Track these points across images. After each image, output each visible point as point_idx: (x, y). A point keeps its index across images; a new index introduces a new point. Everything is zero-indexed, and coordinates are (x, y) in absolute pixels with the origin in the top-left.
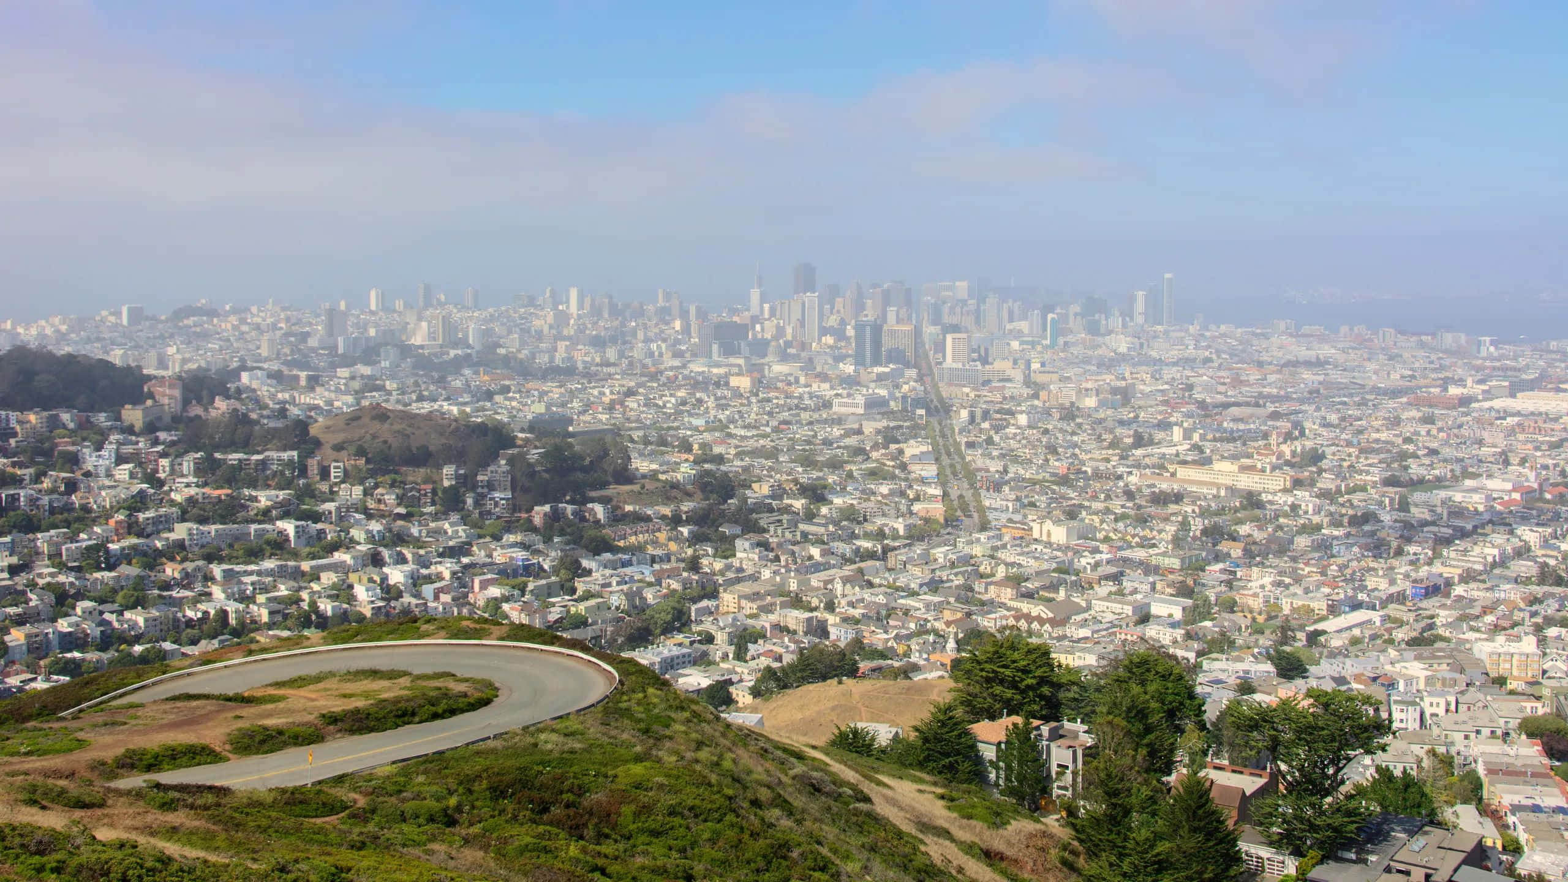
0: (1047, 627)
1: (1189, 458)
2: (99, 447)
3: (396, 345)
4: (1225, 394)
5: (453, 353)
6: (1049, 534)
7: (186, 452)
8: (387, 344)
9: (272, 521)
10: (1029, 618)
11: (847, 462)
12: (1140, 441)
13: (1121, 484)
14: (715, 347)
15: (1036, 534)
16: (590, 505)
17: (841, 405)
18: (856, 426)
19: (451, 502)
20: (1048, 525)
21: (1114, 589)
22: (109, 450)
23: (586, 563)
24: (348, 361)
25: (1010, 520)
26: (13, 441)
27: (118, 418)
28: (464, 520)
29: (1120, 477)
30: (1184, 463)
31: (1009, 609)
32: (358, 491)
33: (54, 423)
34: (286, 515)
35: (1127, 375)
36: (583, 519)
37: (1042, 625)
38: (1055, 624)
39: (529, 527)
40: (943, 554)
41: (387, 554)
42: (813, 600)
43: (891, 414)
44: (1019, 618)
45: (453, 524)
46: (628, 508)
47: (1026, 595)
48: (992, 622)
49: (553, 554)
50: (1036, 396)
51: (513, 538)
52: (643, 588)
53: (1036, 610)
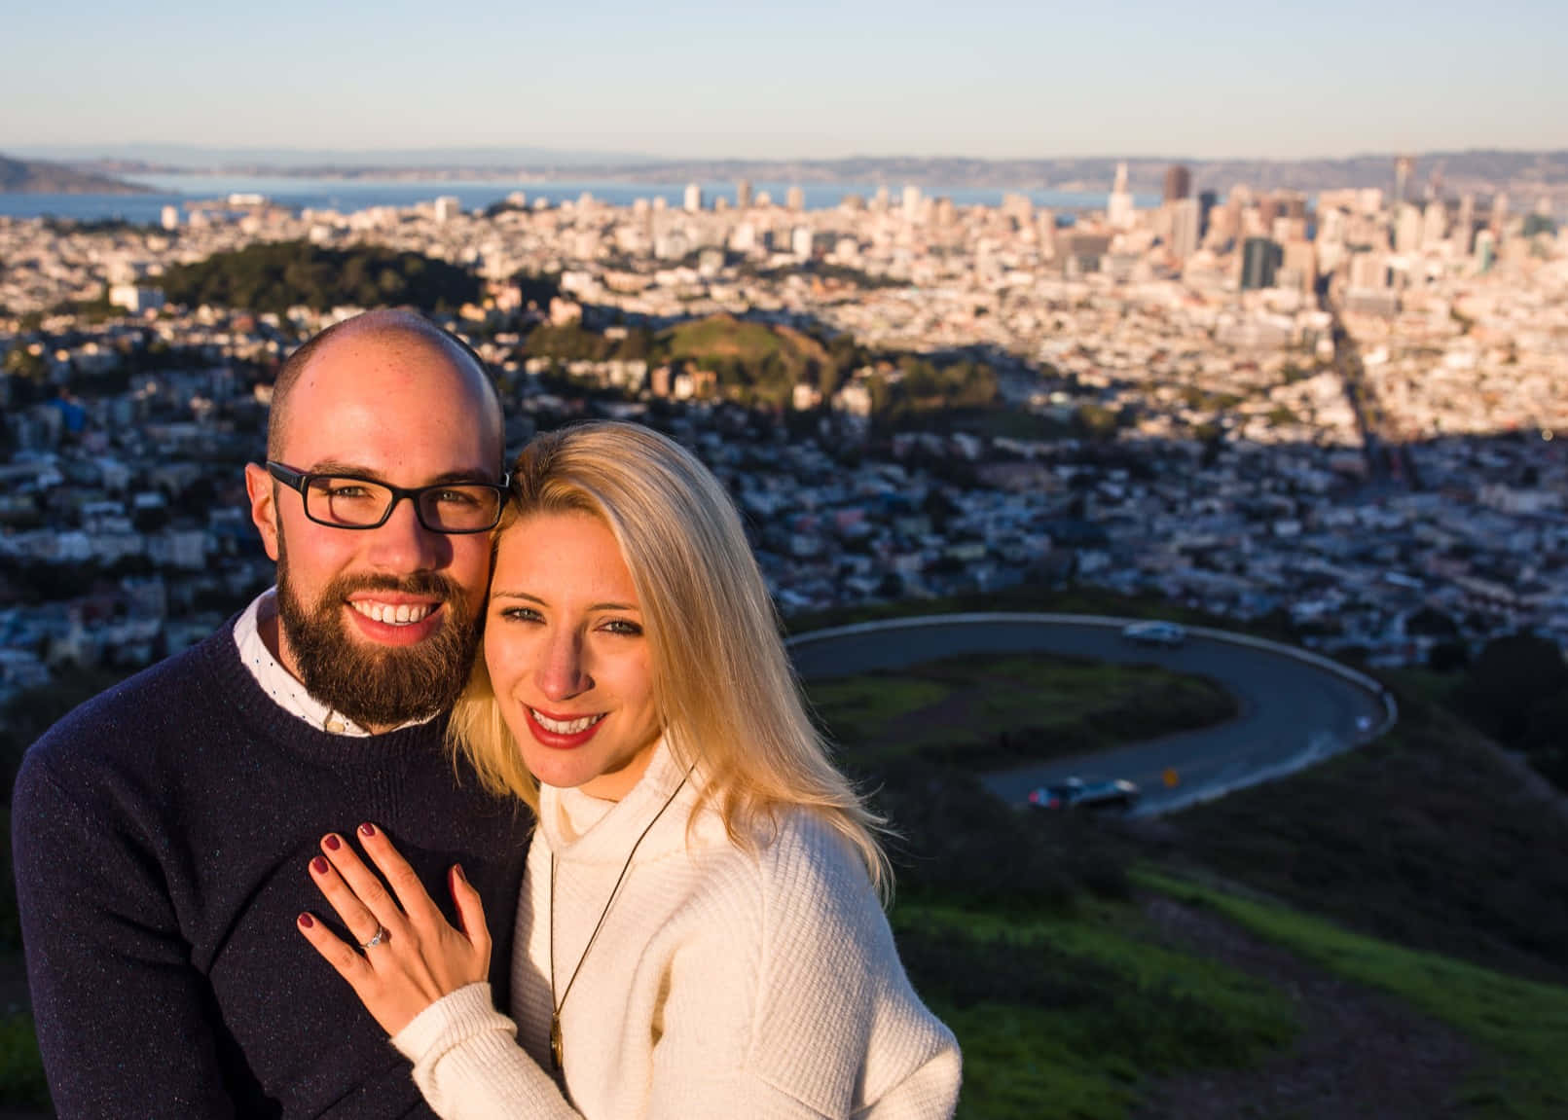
5: (777, 260)
6: (1501, 501)
8: (708, 248)
10: (1484, 597)
14: (1072, 262)
15: (1483, 500)
16: (956, 437)
18: (1249, 360)
20: (1500, 489)
23: (954, 502)
24: (672, 266)
25: (1450, 481)
28: (822, 443)
31: (1457, 586)
36: (947, 451)
37: (1503, 609)
38: (1520, 608)
39: (888, 457)
40: (1370, 514)
41: (747, 481)
42: (1219, 558)
43: (1289, 348)
44: (1473, 596)
45: (809, 450)
46: (1001, 442)
47: (1478, 571)
48: (1441, 598)
49: (918, 491)
50: (1465, 331)
51: (871, 469)
52: (1020, 533)
53: (1495, 590)
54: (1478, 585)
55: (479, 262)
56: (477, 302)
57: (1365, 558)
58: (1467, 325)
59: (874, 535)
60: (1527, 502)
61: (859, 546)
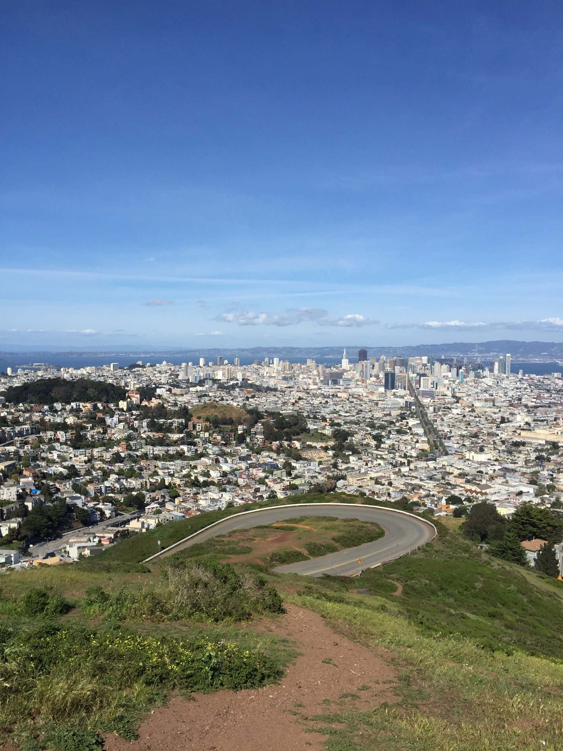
0: (479, 495)
1: (525, 428)
2: (112, 416)
3: (210, 379)
4: (535, 402)
5: (232, 383)
6: (473, 457)
7: (144, 419)
8: (207, 379)
9: (179, 445)
10: (470, 491)
11: (387, 427)
12: (503, 420)
13: (499, 438)
14: (330, 382)
15: (467, 458)
16: (293, 442)
17: (382, 404)
18: (389, 413)
19: (241, 440)
20: (473, 453)
21: (504, 480)
22: (115, 418)
23: (293, 464)
24: (195, 385)
25: (456, 451)
26: (81, 413)
27: (118, 405)
28: (247, 446)
29: (498, 435)
30: (523, 430)
31: (461, 487)
32: (207, 435)
33: (95, 407)
34: (183, 444)
35: (494, 394)
36: (291, 447)
37: (477, 494)
38: (482, 494)
39: (271, 450)
40: (431, 464)
41: (221, 459)
42: (383, 481)
43: (401, 408)
44: (467, 491)
45: (243, 448)
46: (308, 443)
47: (468, 482)
48: (456, 492)
49: (281, 460)
50: (457, 402)
51: (265, 454)
52: (317, 474)
53: (474, 488)
54: (468, 487)
55: (126, 385)
56: (124, 399)
57: (431, 478)
58: (458, 400)
59: (266, 477)
60: (482, 457)
61: (262, 481)
